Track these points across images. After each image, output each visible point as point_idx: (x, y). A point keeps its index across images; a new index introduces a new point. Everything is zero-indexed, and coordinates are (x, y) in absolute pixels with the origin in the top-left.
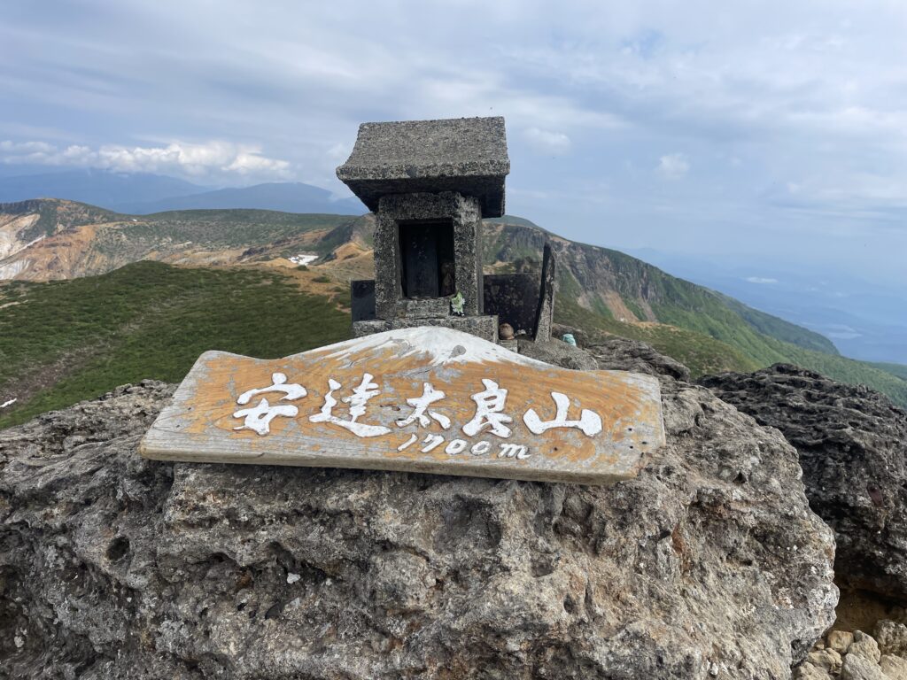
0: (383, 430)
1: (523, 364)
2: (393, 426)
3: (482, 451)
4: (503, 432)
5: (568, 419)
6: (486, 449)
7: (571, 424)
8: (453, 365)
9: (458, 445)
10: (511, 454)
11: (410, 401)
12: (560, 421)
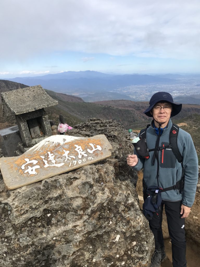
0: (63, 164)
1: (79, 139)
2: (64, 162)
3: (85, 161)
4: (86, 155)
5: (95, 149)
6: (86, 160)
7: (96, 149)
8: (66, 144)
9: (80, 161)
10: (90, 159)
11: (63, 155)
12: (94, 150)
